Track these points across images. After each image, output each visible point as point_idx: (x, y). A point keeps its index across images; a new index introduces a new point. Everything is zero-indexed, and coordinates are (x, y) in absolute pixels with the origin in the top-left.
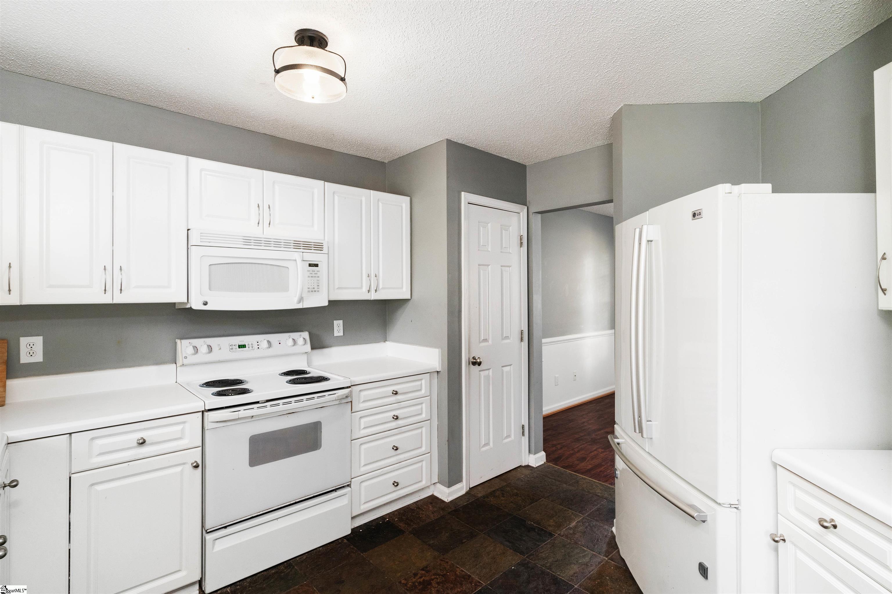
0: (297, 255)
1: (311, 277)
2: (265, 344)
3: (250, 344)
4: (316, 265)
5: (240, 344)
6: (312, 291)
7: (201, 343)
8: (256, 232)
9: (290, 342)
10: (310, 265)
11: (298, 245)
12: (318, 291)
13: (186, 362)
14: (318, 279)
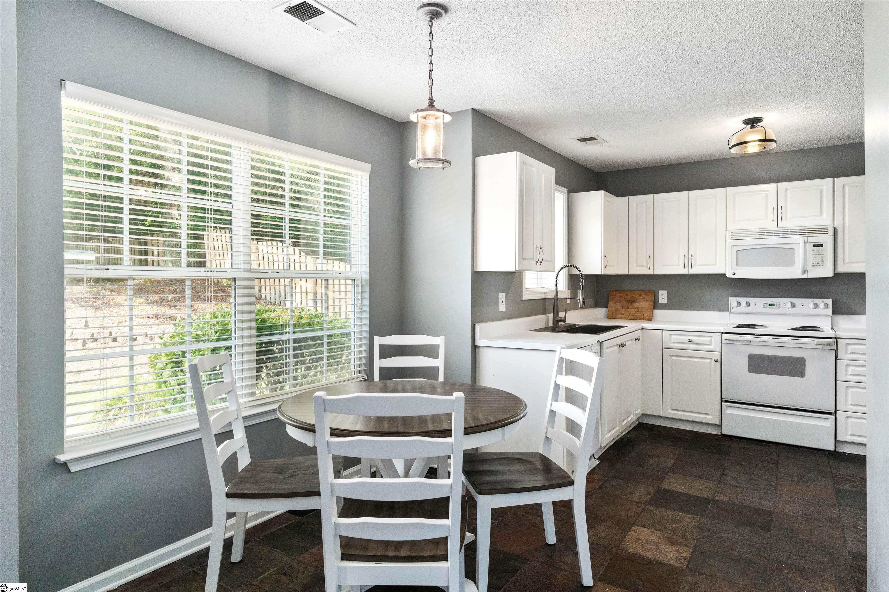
0: (801, 240)
1: (816, 254)
2: (789, 305)
3: (778, 303)
4: (822, 245)
5: (770, 303)
6: (817, 265)
7: (743, 300)
8: (772, 226)
9: (812, 305)
10: (815, 246)
11: (802, 232)
12: (823, 265)
13: (732, 310)
14: (823, 256)
